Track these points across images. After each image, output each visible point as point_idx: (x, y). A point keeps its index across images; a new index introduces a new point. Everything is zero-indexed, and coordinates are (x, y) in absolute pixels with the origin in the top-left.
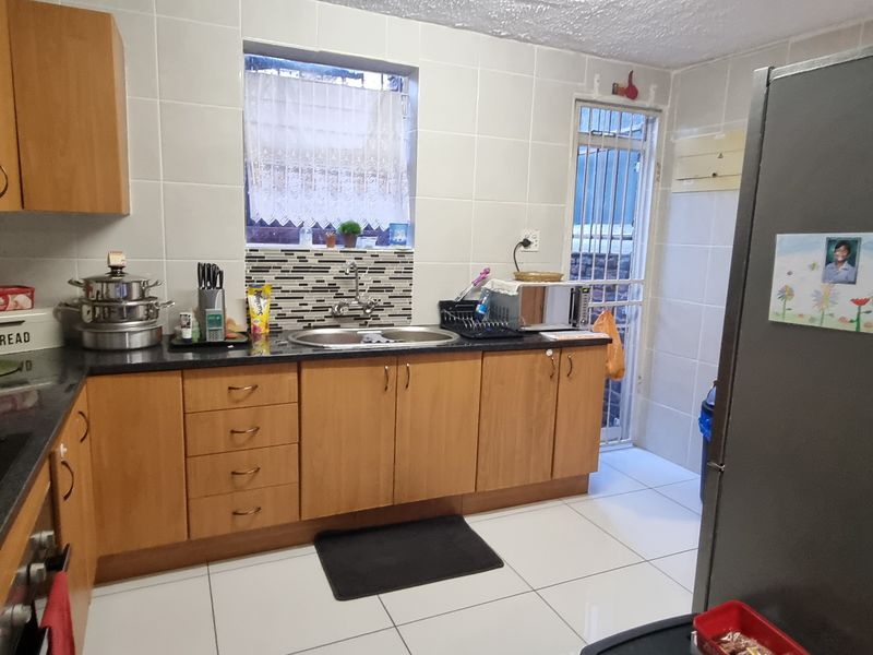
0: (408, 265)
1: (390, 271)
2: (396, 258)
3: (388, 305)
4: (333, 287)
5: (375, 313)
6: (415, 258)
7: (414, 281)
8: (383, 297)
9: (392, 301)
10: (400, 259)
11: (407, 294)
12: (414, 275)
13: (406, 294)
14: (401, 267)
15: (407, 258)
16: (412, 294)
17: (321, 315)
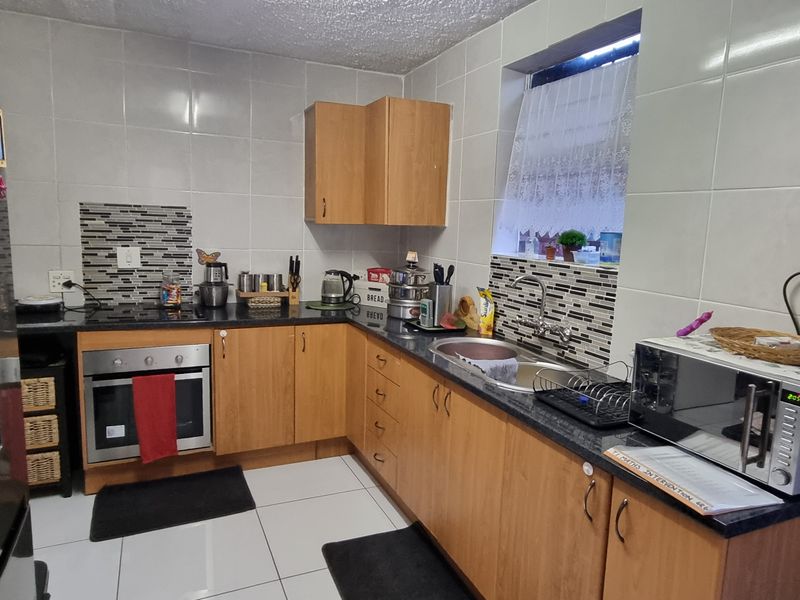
0: (610, 290)
1: (592, 293)
2: (597, 278)
3: (585, 338)
4: (538, 304)
5: (572, 344)
6: (619, 280)
7: (615, 314)
8: (582, 326)
9: (591, 335)
10: (603, 281)
11: (606, 329)
12: (616, 305)
13: (605, 331)
14: (603, 291)
15: (610, 280)
16: (612, 331)
17: (531, 331)
